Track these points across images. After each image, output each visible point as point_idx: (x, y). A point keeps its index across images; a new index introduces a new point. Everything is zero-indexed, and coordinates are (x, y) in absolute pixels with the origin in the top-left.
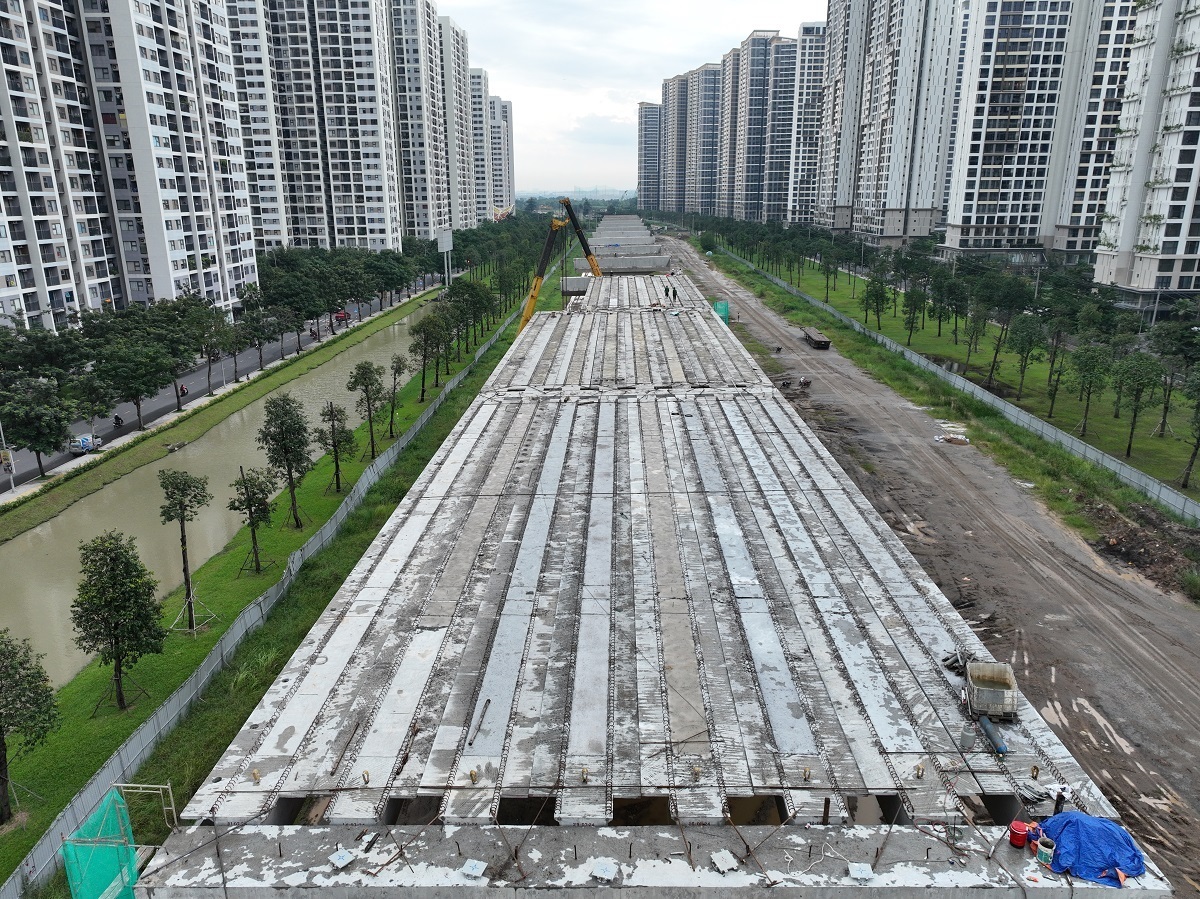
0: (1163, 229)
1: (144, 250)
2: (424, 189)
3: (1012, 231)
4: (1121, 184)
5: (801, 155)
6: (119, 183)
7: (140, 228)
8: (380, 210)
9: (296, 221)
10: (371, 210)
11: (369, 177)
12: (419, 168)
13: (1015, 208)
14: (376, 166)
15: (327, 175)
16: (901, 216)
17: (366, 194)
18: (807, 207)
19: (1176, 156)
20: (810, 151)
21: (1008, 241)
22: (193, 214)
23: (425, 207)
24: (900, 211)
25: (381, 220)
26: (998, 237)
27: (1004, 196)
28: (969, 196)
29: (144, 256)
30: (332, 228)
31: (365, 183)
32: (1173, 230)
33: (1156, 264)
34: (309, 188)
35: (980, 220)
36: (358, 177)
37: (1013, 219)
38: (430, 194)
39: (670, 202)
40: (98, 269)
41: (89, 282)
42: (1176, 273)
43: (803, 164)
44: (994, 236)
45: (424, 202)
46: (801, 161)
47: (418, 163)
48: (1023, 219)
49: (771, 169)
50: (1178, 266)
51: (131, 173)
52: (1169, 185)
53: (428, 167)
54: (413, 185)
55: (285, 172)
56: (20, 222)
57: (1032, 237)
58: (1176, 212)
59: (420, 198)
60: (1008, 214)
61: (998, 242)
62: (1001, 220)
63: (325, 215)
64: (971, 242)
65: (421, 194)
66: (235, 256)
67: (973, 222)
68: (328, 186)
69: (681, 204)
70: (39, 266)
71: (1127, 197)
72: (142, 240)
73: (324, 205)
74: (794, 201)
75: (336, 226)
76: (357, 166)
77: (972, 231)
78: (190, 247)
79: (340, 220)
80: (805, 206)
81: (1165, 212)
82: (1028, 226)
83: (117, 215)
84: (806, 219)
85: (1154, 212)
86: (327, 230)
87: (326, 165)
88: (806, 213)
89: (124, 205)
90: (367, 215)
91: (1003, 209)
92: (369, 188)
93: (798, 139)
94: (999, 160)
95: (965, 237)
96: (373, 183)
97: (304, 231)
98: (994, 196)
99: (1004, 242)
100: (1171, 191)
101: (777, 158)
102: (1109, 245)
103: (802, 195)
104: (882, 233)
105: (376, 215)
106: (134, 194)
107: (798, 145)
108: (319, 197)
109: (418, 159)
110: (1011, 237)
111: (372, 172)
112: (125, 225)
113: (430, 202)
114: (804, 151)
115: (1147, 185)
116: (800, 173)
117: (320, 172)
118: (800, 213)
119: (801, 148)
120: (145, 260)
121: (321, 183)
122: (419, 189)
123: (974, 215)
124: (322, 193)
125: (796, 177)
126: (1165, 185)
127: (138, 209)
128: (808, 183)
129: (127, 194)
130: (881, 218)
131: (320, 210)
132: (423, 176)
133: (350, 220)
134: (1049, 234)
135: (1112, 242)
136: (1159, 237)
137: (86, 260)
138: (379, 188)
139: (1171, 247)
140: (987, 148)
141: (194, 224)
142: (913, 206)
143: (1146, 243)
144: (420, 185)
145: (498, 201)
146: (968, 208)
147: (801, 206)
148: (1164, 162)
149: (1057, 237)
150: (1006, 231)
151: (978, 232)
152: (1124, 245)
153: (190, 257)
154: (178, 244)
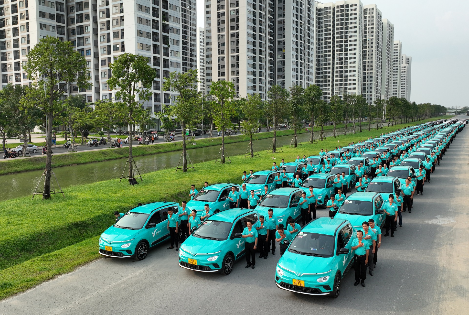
6: (279, 70)
15: (333, 80)
17: (348, 87)
23: (371, 96)
31: (348, 82)
38: (374, 90)
51: (284, 67)
83: (277, 80)
89: (279, 77)
106: (284, 74)
109: (370, 75)
111: (352, 65)
132: (371, 82)
153: (297, 82)
154: (294, 76)
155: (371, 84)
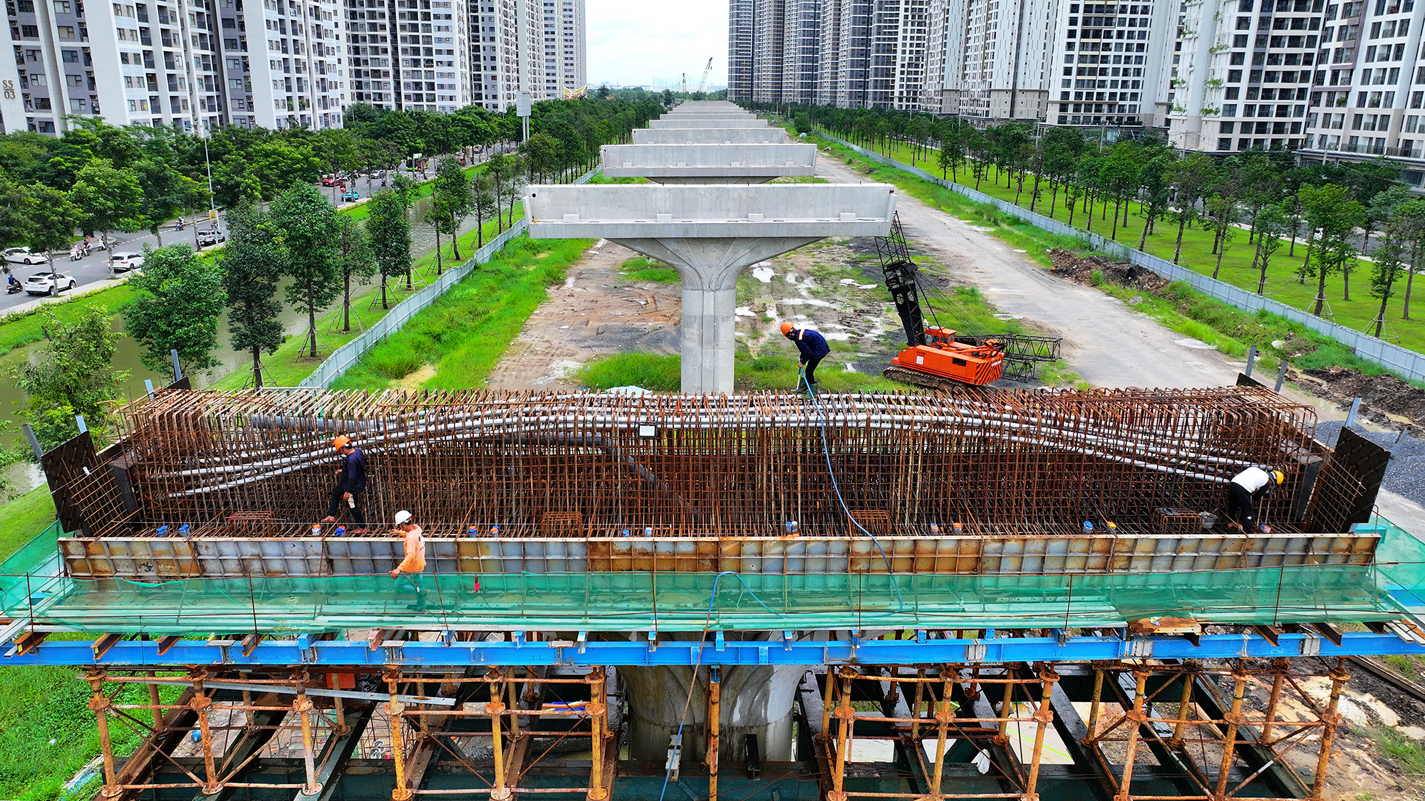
0: (1224, 92)
1: (248, 88)
2: (493, 59)
3: (1111, 107)
4: (1190, 50)
5: (909, 35)
6: (228, 23)
7: (246, 66)
8: (450, 75)
9: (359, 85)
10: (442, 75)
11: (439, 40)
12: (488, 34)
13: (1114, 84)
14: (447, 28)
15: (394, 36)
16: (1008, 98)
17: (435, 58)
18: (915, 93)
19: (1234, 22)
20: (919, 31)
21: (1108, 118)
22: (292, 56)
23: (494, 78)
24: (1007, 91)
25: (452, 87)
26: (1098, 114)
27: (1103, 72)
28: (1068, 71)
29: (248, 94)
30: (398, 94)
31: (435, 46)
32: (1232, 93)
33: (1218, 126)
34: (375, 50)
35: (1079, 95)
36: (428, 39)
37: (1113, 95)
38: (499, 63)
39: (765, 93)
40: (208, 103)
41: (204, 114)
42: (1236, 136)
43: (911, 45)
44: (1093, 114)
45: (493, 73)
46: (908, 42)
47: (487, 29)
48: (1123, 96)
49: (877, 51)
50: (1237, 128)
51: (239, 13)
52: (1228, 50)
53: (498, 35)
54: (482, 53)
55: (350, 32)
56: (150, 52)
57: (1132, 115)
58: (1235, 76)
59: (489, 68)
60: (1107, 91)
61: (1097, 119)
62: (1100, 95)
63: (391, 79)
64: (1070, 118)
65: (490, 64)
66: (324, 102)
67: (1072, 98)
68: (396, 49)
69: (778, 95)
70: (164, 93)
71: (1194, 64)
72: (247, 78)
73: (390, 69)
74: (902, 86)
75: (403, 92)
76: (427, 28)
77: (1071, 108)
78: (289, 89)
79: (407, 86)
80: (913, 93)
81: (1225, 76)
82: (1127, 103)
83: (224, 53)
84: (914, 106)
85: (1217, 77)
86: (393, 96)
87: (394, 26)
88: (914, 100)
89: (231, 44)
90: (437, 81)
91: (1102, 84)
92: (439, 52)
93: (906, 17)
94: (1097, 34)
95: (1063, 114)
96: (444, 47)
97: (368, 97)
98: (1092, 72)
99: (1103, 119)
100: (1230, 56)
101: (884, 39)
102: (1180, 110)
103: (909, 80)
104: (987, 115)
105: (446, 81)
106: (242, 34)
107: (906, 24)
108: (385, 60)
109: (488, 25)
110: (1110, 115)
111: (443, 34)
112: (231, 63)
113: (499, 73)
114: (912, 31)
115: (1212, 51)
116: (907, 55)
117: (387, 33)
118: (908, 100)
119: (909, 27)
120: (249, 97)
121: (388, 45)
122: (488, 59)
123: (1072, 91)
124: (389, 56)
125: (903, 59)
126: (1224, 51)
127: (244, 46)
128: (917, 66)
129: (235, 33)
130: (987, 99)
131: (386, 74)
132: (492, 44)
133: (418, 86)
134: (1149, 112)
135: (1182, 106)
136: (1220, 100)
137: (200, 94)
138: (450, 52)
139: (1231, 110)
140: (1086, 21)
141: (293, 66)
142: (1020, 87)
143: (1211, 107)
144: (489, 54)
145: (569, 82)
146: (1067, 83)
147: (908, 93)
148: (1225, 30)
149: (1157, 114)
150: (1105, 107)
151: (1077, 109)
152: (1193, 110)
153: (289, 98)
154: (279, 84)
155: (490, 18)
